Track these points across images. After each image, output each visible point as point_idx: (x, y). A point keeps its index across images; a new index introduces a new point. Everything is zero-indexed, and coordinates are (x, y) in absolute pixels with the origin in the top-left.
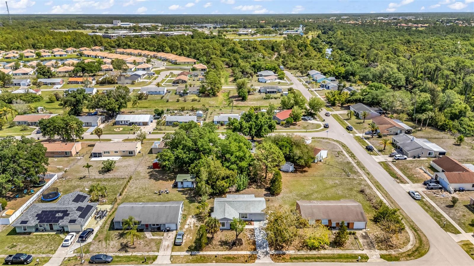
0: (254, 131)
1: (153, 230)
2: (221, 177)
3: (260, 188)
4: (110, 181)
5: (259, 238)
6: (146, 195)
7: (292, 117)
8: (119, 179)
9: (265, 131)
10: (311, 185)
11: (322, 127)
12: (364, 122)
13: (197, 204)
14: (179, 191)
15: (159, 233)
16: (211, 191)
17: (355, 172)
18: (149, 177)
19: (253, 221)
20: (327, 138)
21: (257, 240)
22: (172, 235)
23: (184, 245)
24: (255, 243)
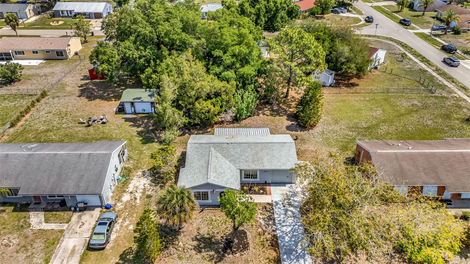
0: (263, 19)
1: (50, 207)
2: (204, 95)
3: (277, 115)
4: (5, 99)
5: (284, 229)
6: (64, 126)
7: (318, 6)
8: (22, 96)
9: (281, 19)
10: (371, 109)
11: (363, 22)
12: (423, 14)
13: (156, 146)
14: (127, 120)
15: (62, 213)
17: (441, 85)
19: (269, 184)
20: (375, 36)
21: (281, 234)
22: (87, 223)
23: (112, 248)
24: (276, 242)
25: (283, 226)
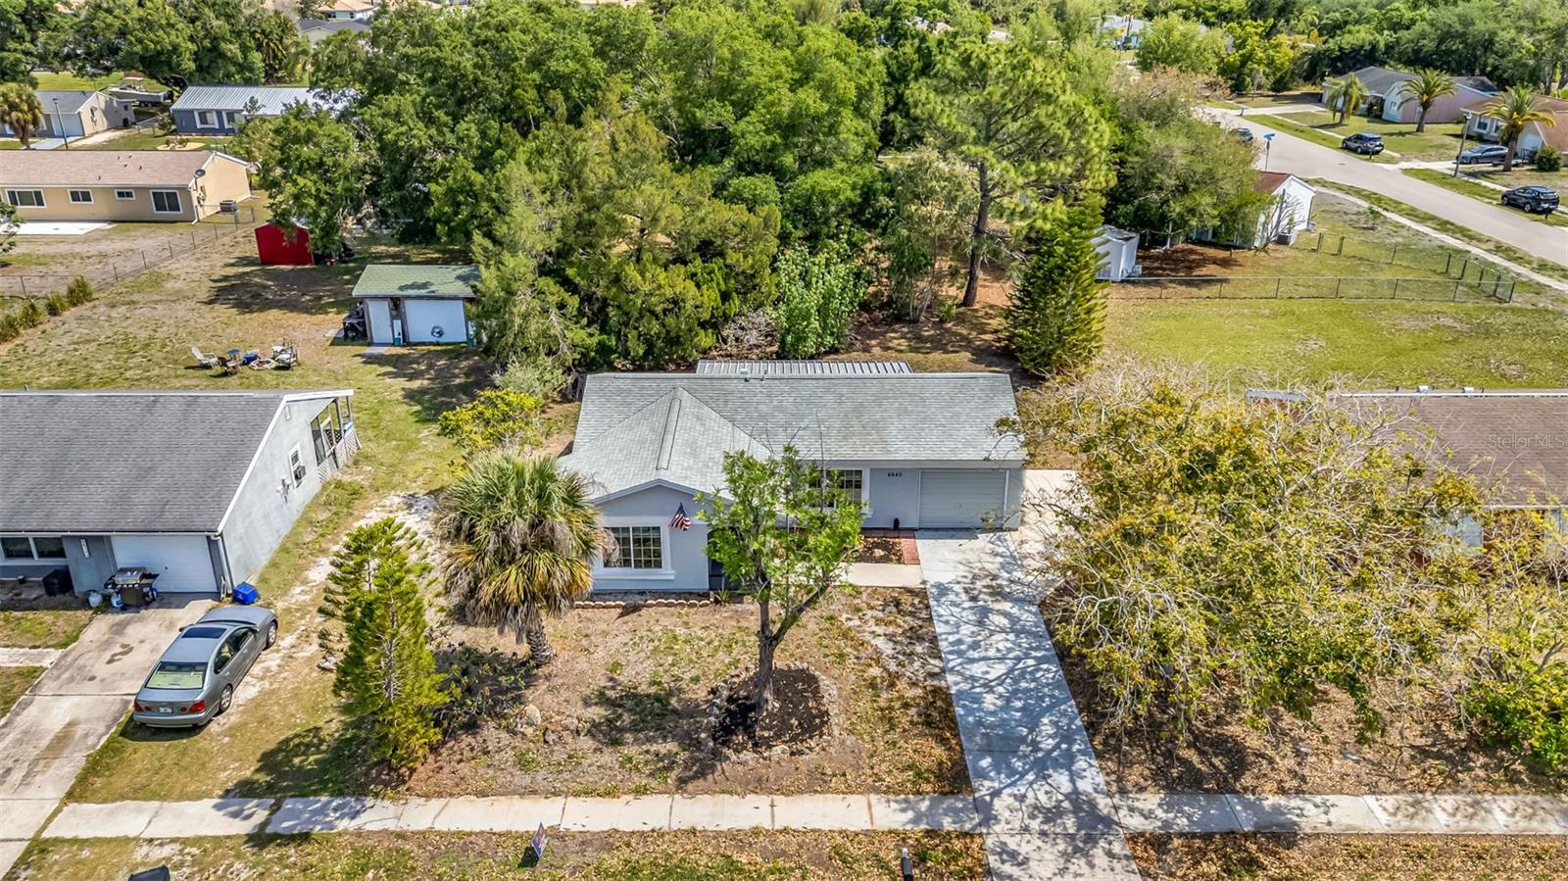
3: (935, 349)
10: (1286, 337)
12: (1419, 130)
15: (47, 617)
16: (585, 336)
18: (204, 294)
19: (911, 532)
21: (965, 686)
22: (146, 647)
23: (232, 731)
24: (948, 715)
25: (973, 661)
